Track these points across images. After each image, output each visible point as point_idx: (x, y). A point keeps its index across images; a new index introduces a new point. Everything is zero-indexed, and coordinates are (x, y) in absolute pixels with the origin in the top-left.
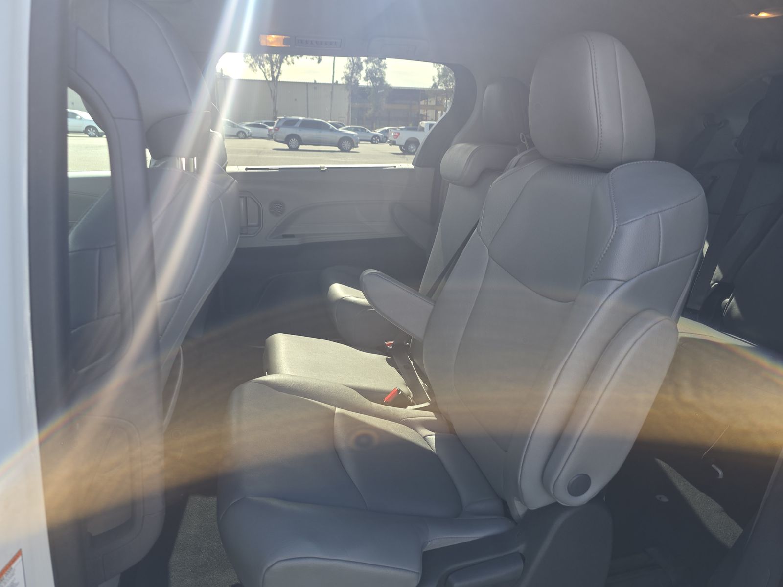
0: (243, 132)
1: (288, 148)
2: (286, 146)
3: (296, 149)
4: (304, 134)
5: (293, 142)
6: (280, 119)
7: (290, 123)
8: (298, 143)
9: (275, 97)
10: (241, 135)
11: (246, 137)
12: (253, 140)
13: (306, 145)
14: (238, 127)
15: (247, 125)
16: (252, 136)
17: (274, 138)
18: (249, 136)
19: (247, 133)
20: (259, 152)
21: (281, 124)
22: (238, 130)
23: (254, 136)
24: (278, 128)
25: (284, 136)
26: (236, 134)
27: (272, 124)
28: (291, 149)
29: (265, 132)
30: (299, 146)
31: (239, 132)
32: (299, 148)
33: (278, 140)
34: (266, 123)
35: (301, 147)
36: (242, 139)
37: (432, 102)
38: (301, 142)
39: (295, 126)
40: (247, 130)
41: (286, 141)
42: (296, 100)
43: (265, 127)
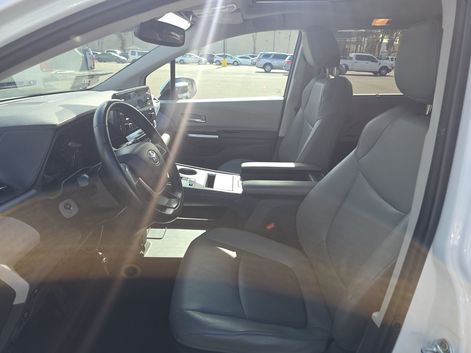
0: (237, 62)
1: (264, 71)
2: (263, 70)
3: (269, 72)
4: (275, 62)
5: (268, 68)
6: (261, 54)
7: (267, 56)
8: (270, 68)
9: (255, 39)
10: (236, 63)
11: (238, 65)
12: (242, 66)
13: (275, 69)
14: (234, 58)
15: (239, 57)
16: (242, 64)
17: (256, 65)
18: (240, 64)
19: (239, 62)
20: (248, 74)
21: (261, 57)
22: (234, 60)
23: (243, 64)
24: (260, 59)
25: (263, 64)
26: (232, 63)
27: (253, 57)
28: (266, 72)
29: (249, 61)
30: (271, 70)
31: (234, 62)
32: (271, 72)
33: (259, 67)
34: (250, 56)
35: (272, 71)
36: (236, 66)
37: (354, 40)
38: (272, 68)
39: (269, 58)
40: (239, 60)
41: (264, 67)
42: (267, 41)
43: (249, 58)
